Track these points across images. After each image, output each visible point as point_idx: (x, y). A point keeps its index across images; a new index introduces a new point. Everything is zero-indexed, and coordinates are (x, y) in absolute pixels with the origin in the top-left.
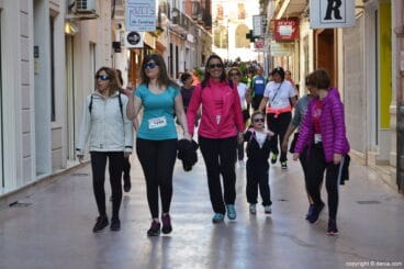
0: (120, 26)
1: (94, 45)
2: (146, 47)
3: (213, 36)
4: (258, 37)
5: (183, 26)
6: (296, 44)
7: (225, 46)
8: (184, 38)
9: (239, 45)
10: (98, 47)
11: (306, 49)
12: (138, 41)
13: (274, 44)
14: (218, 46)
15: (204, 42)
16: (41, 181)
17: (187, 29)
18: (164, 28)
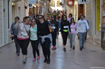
2: (34, 7)
3: (51, 4)
4: (63, 4)
6: (73, 7)
7: (54, 6)
8: (43, 4)
9: (58, 6)
10: (21, 8)
11: (76, 8)
12: (31, 6)
13: (67, 6)
14: (52, 6)
15: (49, 5)
16: (5, 45)
17: (44, 2)
18: (38, 2)
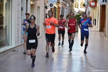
0: (48, 2)
1: (39, 7)
2: (55, 7)
3: (74, 5)
4: (86, 5)
5: (66, 2)
6: (96, 8)
7: (78, 8)
8: (66, 5)
9: (81, 7)
10: (40, 8)
12: (52, 6)
14: (76, 7)
15: (71, 6)
17: (67, 3)
18: (61, 2)
